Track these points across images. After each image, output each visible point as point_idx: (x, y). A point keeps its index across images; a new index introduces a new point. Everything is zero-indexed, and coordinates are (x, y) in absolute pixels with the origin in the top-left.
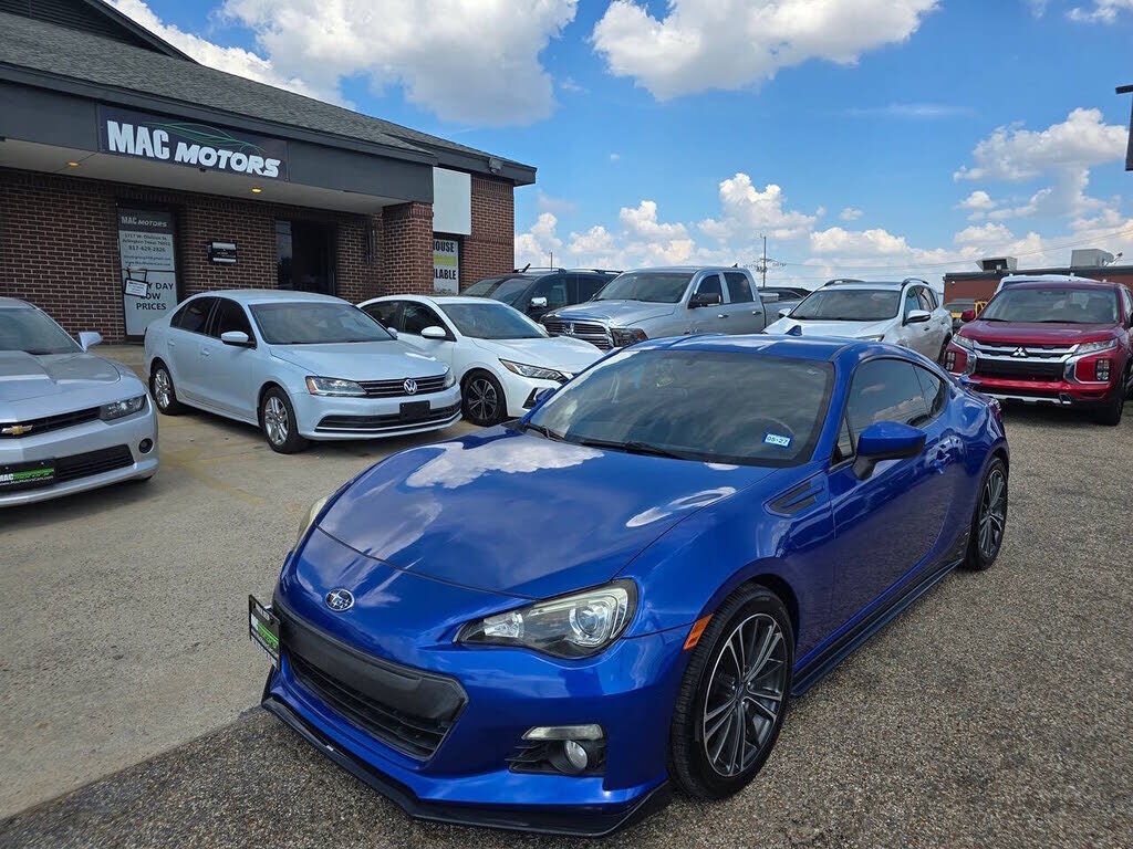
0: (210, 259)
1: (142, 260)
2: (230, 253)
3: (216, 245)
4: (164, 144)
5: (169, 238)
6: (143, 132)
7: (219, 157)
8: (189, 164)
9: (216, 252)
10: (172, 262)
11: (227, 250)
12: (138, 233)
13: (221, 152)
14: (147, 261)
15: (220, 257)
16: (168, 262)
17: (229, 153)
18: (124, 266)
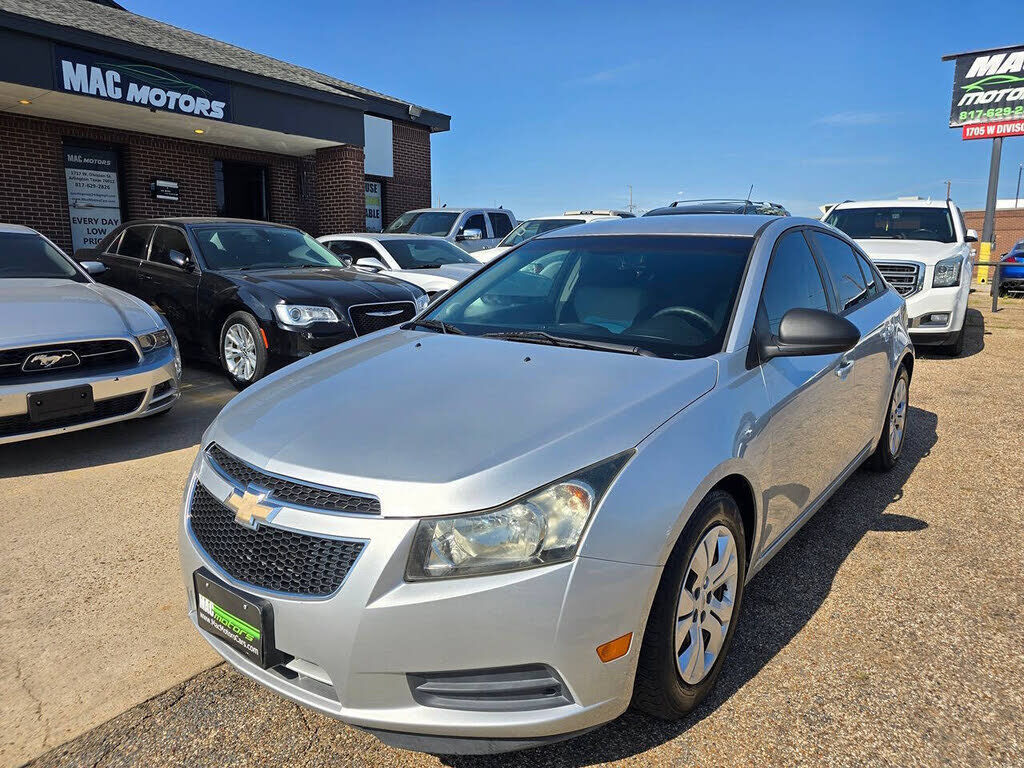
0: (154, 197)
1: (86, 197)
2: (173, 190)
3: (160, 183)
4: (116, 85)
5: (114, 176)
6: (96, 71)
7: (168, 98)
8: (140, 104)
9: (159, 190)
10: (117, 199)
11: (170, 189)
12: (85, 171)
13: (170, 93)
14: (94, 198)
15: (163, 194)
16: (112, 199)
17: (178, 95)
18: (71, 202)
